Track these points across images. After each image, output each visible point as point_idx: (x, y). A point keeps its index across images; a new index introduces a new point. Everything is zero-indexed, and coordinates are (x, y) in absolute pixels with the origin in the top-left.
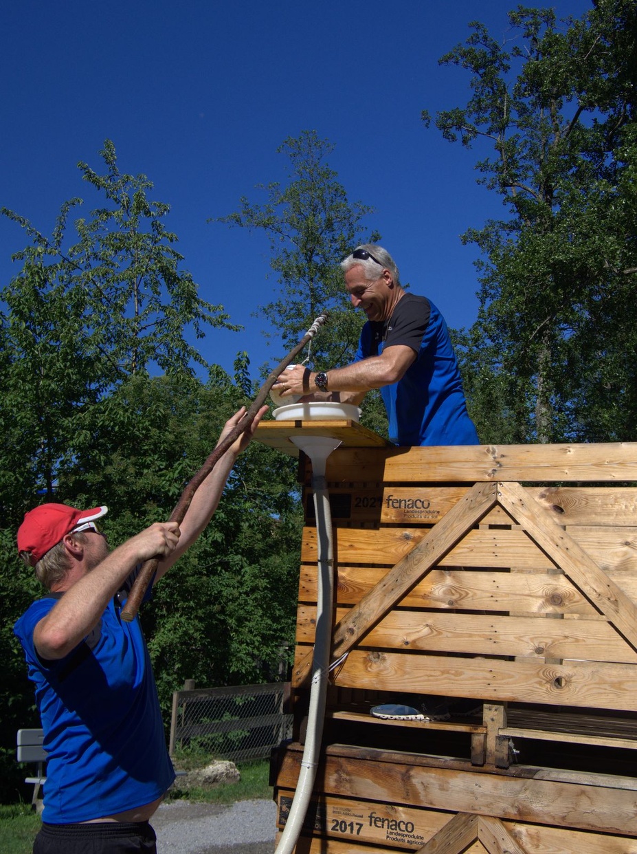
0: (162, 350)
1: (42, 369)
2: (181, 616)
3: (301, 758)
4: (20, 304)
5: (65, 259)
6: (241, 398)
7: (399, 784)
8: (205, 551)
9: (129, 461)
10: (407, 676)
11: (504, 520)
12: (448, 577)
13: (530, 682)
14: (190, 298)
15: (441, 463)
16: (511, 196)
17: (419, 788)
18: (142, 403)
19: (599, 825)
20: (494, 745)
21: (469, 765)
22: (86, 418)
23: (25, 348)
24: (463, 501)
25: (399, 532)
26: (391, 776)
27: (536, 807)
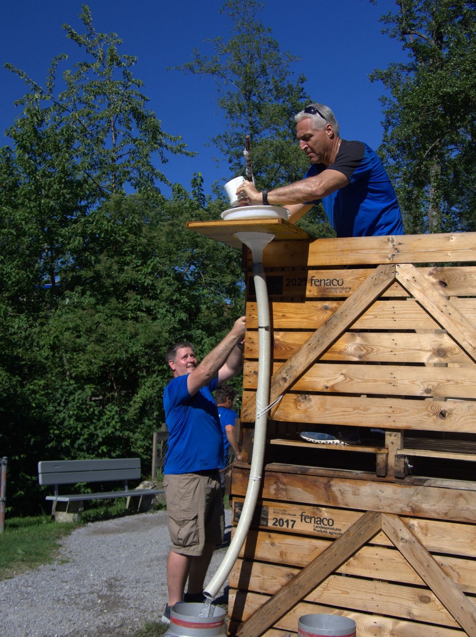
0: (135, 174)
1: (43, 190)
2: (157, 376)
3: (249, 474)
4: (23, 140)
5: (56, 104)
6: (198, 209)
7: (322, 491)
8: (174, 328)
9: (113, 260)
10: (328, 412)
11: (401, 293)
12: (358, 337)
13: (421, 415)
14: (155, 132)
15: (352, 250)
16: (409, 43)
17: (338, 494)
18: (121, 215)
19: (472, 519)
20: (394, 462)
21: (374, 476)
22: (79, 227)
23: (29, 174)
24: (369, 279)
25: (320, 304)
26: (316, 486)
27: (425, 506)
